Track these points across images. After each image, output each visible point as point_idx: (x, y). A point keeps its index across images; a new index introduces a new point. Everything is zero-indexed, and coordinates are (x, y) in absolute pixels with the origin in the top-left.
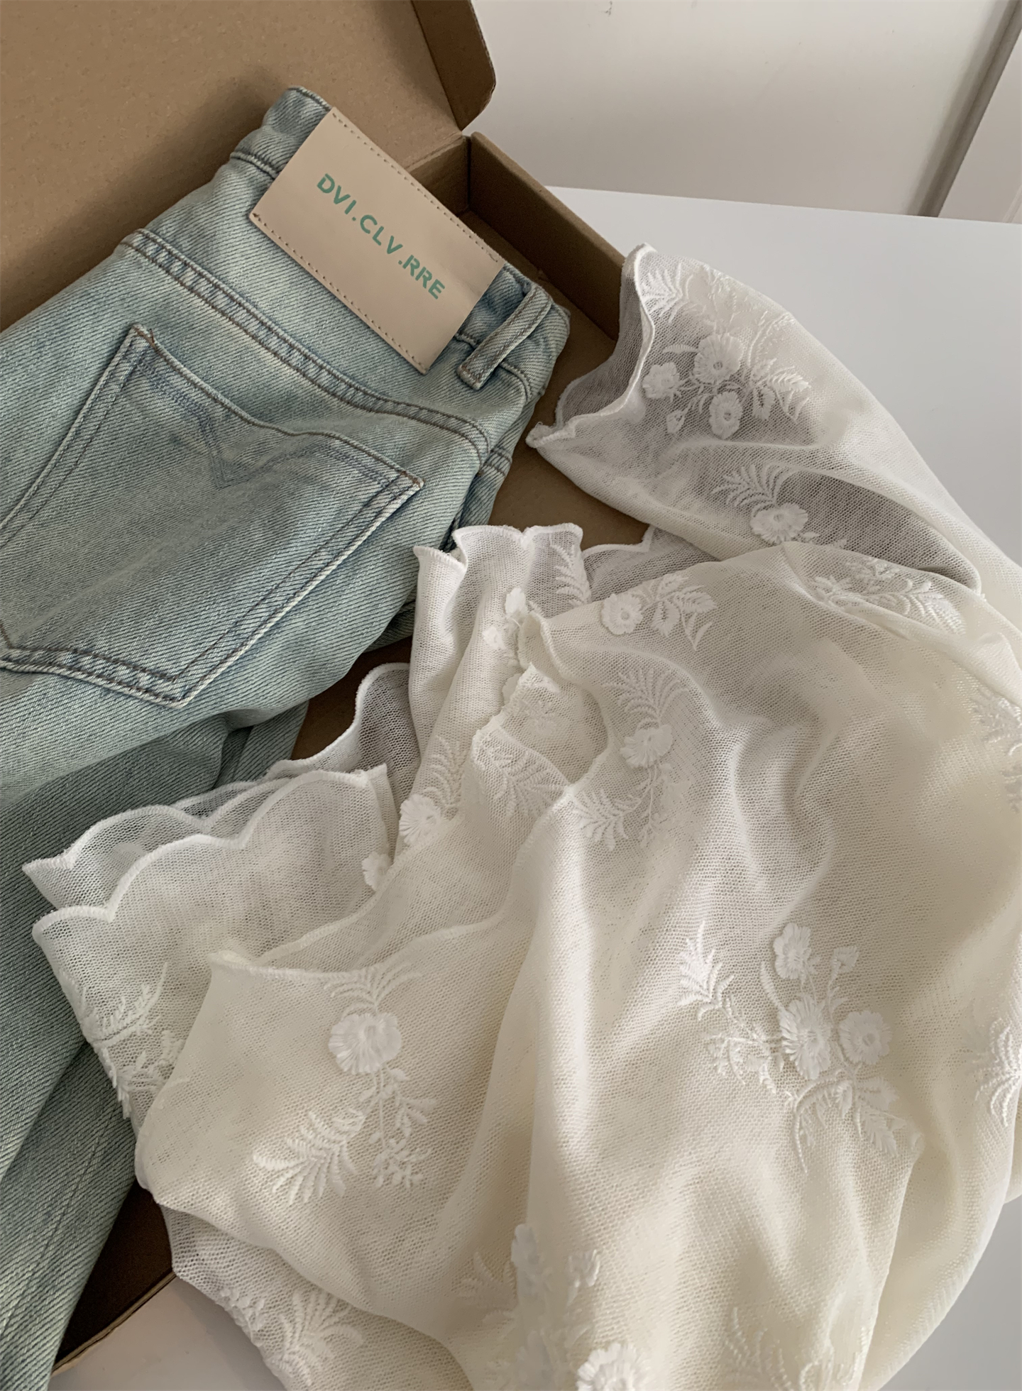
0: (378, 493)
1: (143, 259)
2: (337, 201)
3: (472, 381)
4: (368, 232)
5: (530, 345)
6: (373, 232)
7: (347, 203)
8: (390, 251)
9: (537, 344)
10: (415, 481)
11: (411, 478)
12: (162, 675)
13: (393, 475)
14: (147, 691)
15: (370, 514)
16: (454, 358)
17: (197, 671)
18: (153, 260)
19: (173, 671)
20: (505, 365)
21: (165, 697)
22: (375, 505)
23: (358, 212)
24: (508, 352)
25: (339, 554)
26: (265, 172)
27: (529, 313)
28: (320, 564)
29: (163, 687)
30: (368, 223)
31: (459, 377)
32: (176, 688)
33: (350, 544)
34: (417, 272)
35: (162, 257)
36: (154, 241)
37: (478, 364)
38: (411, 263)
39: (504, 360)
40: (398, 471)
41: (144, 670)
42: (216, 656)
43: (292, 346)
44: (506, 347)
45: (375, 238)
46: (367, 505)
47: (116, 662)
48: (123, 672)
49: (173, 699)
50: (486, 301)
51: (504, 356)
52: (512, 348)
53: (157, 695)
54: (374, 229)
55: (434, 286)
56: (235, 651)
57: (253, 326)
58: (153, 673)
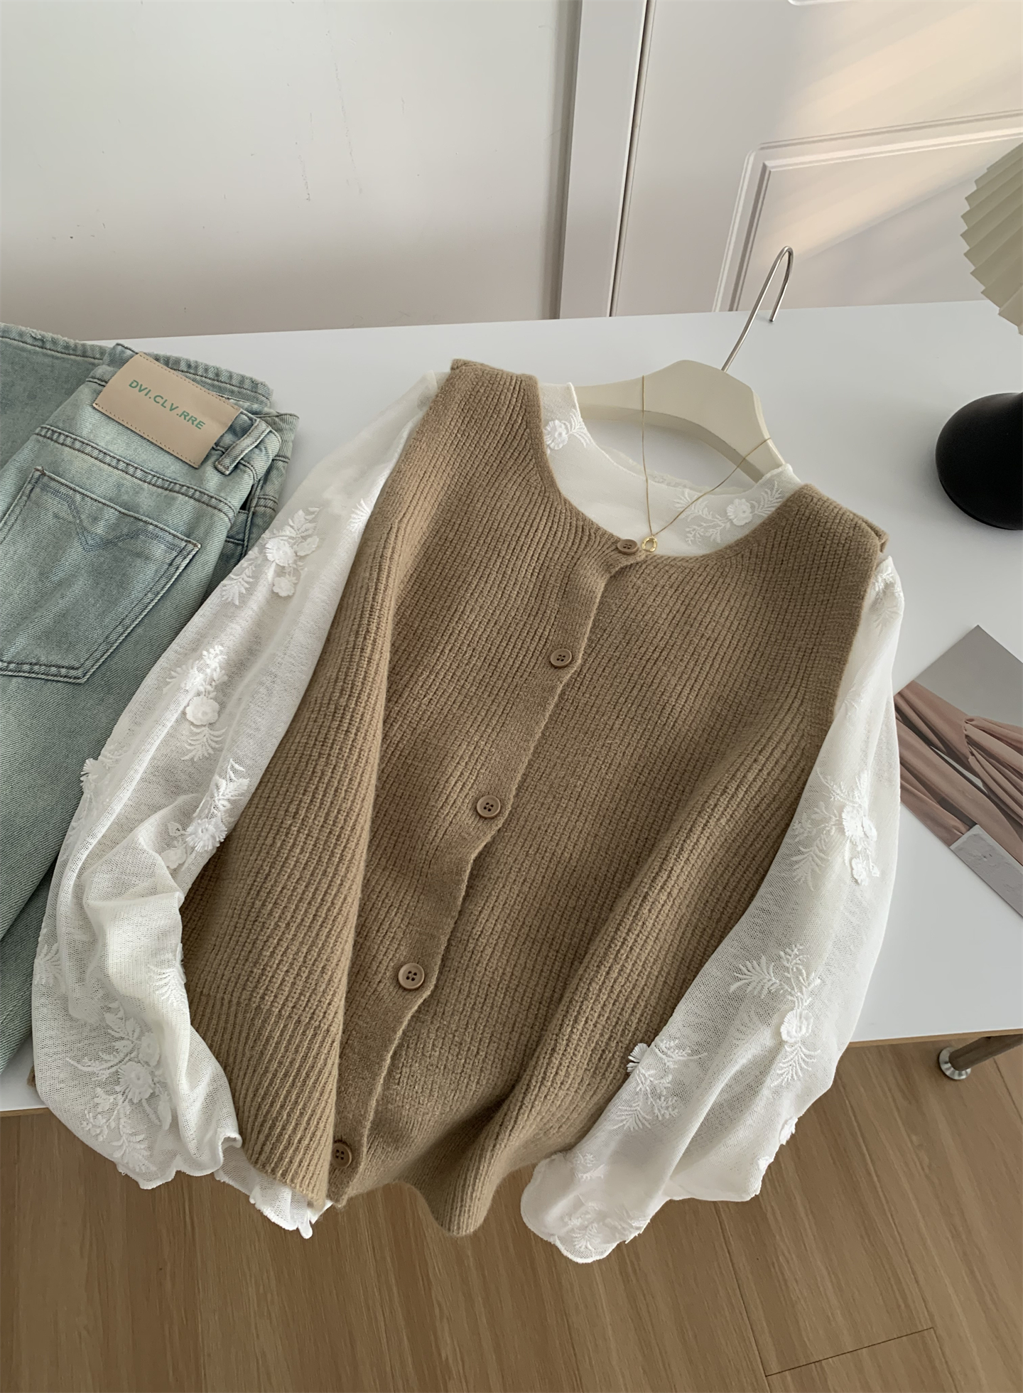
0: (176, 557)
2: (140, 391)
3: (224, 470)
4: (159, 403)
5: (257, 451)
6: (161, 402)
7: (146, 391)
8: (171, 410)
9: (261, 450)
10: (195, 545)
11: (193, 544)
12: (73, 668)
13: (184, 544)
14: (65, 677)
15: (172, 569)
16: (213, 459)
17: (88, 663)
19: (77, 665)
20: (242, 462)
21: (75, 678)
22: (174, 564)
23: (152, 395)
24: (244, 454)
25: (158, 593)
26: (101, 385)
27: (255, 433)
28: (148, 600)
29: (73, 673)
30: (158, 399)
31: (216, 469)
32: (79, 673)
33: (163, 588)
34: (187, 418)
37: (227, 461)
38: (185, 414)
39: (242, 459)
40: (186, 541)
41: (63, 667)
42: (97, 655)
43: (119, 460)
44: (242, 451)
45: (162, 405)
46: (170, 565)
47: (50, 666)
48: (53, 670)
49: (79, 678)
50: (231, 429)
51: (242, 456)
52: (246, 452)
53: (70, 678)
54: (161, 401)
55: (199, 423)
56: (108, 650)
57: (95, 453)
58: (67, 668)
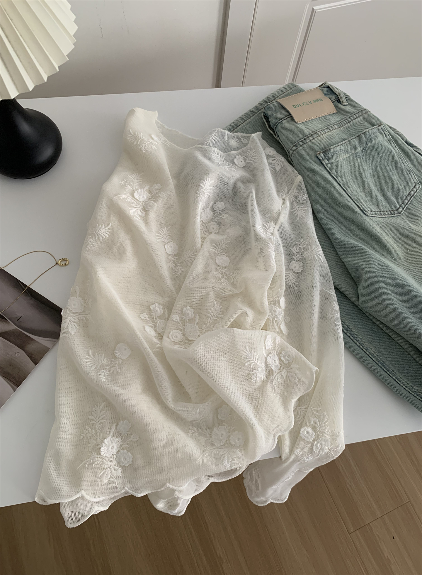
1: (300, 148)
2: (298, 106)
4: (306, 105)
8: (311, 103)
16: (338, 104)
18: (301, 146)
23: (302, 104)
26: (287, 118)
30: (304, 104)
35: (301, 144)
36: (296, 144)
